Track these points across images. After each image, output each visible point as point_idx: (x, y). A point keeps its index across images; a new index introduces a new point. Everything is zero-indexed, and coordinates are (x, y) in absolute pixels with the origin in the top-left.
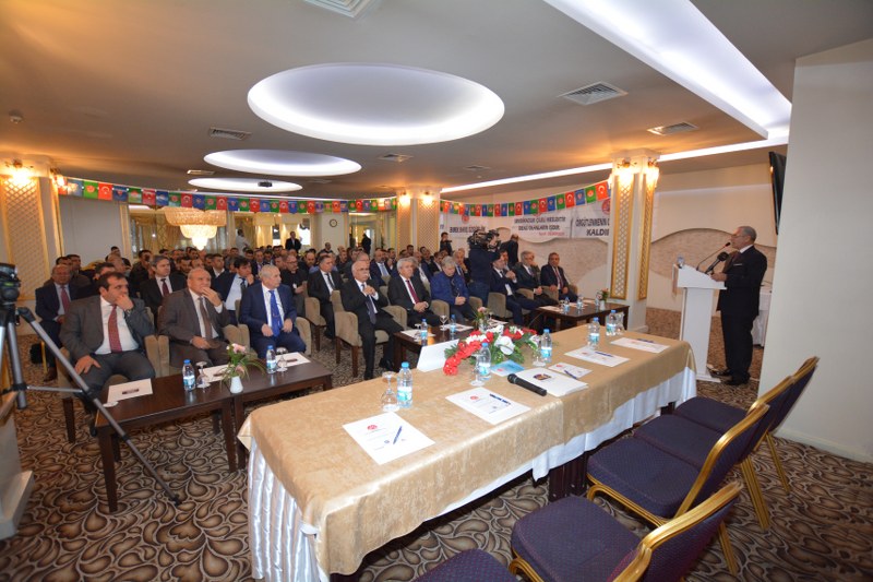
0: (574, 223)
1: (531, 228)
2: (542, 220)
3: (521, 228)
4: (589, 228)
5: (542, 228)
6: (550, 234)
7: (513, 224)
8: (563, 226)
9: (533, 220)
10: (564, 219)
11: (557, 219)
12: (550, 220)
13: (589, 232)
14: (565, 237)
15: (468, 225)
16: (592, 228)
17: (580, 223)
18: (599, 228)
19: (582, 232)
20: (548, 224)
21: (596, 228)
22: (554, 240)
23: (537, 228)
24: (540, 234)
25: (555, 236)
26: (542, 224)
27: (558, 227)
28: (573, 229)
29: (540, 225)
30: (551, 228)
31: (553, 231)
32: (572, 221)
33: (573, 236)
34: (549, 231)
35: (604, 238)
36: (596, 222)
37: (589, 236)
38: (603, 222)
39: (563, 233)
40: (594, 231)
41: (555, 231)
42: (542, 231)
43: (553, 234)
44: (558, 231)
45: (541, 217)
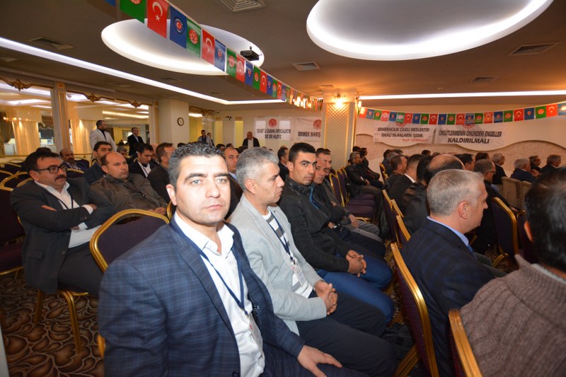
0: (437, 133)
1: (394, 135)
2: (406, 130)
3: (383, 135)
4: (450, 137)
5: (410, 135)
6: (412, 140)
7: (376, 131)
8: (426, 135)
9: (397, 129)
10: (428, 130)
11: (422, 130)
12: (413, 130)
13: (449, 140)
14: (428, 142)
16: (453, 137)
17: (442, 133)
18: (459, 137)
19: (444, 140)
20: (413, 133)
21: (456, 137)
22: (418, 144)
23: (401, 135)
24: (404, 140)
25: (418, 142)
26: (406, 132)
27: (421, 135)
28: (436, 137)
29: (404, 133)
30: (415, 136)
31: (416, 138)
32: (435, 131)
33: (435, 142)
34: (412, 138)
35: (462, 144)
36: (457, 133)
37: (450, 143)
38: (463, 133)
39: (427, 140)
40: (454, 140)
41: (419, 138)
42: (405, 138)
43: (417, 140)
44: (422, 138)
45: (405, 127)
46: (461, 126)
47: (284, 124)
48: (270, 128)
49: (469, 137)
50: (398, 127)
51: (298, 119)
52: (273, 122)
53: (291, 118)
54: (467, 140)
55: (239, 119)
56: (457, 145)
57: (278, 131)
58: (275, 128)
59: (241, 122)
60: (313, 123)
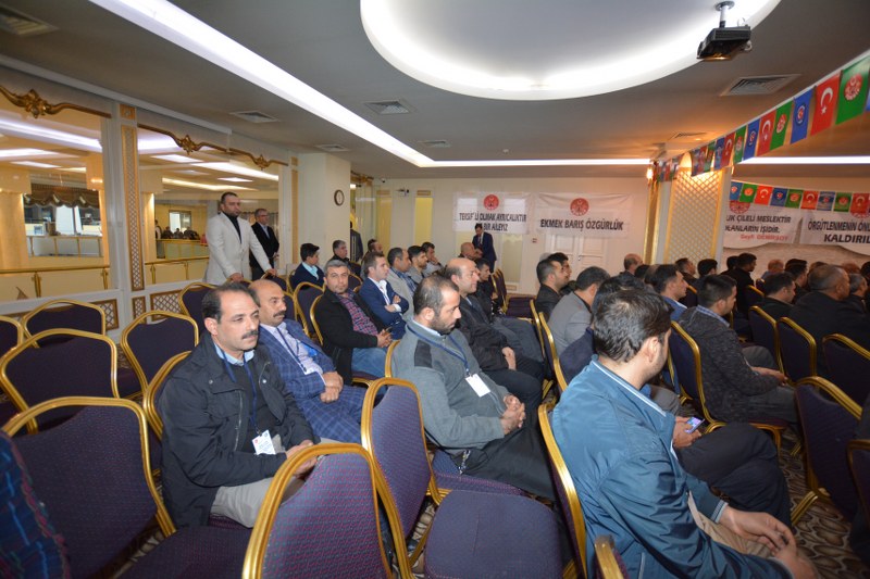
0: (804, 226)
2: (748, 219)
4: (828, 233)
5: (756, 229)
6: (759, 237)
8: (785, 229)
9: (732, 218)
10: (788, 219)
11: (777, 219)
12: (761, 219)
13: (827, 238)
14: (787, 242)
15: (584, 218)
16: (833, 233)
17: (814, 225)
18: (844, 233)
19: (817, 238)
20: (760, 225)
21: (838, 233)
22: (769, 245)
23: (739, 229)
24: (743, 237)
25: (770, 241)
26: (749, 224)
27: (776, 229)
28: (803, 233)
29: (743, 224)
30: (764, 229)
31: (767, 234)
32: (801, 222)
33: (801, 242)
34: (760, 233)
35: (850, 246)
36: (840, 226)
37: (828, 243)
38: (851, 226)
39: (786, 238)
40: (835, 237)
41: (771, 234)
42: (746, 233)
43: (768, 237)
44: (775, 234)
45: (746, 214)
46: (849, 214)
47: (513, 205)
48: (485, 211)
49: (862, 233)
50: (733, 214)
51: (541, 197)
52: (491, 201)
53: (527, 194)
54: (859, 239)
55: (423, 193)
56: (840, 247)
57: (502, 217)
58: (496, 212)
59: (428, 201)
60: (569, 204)
